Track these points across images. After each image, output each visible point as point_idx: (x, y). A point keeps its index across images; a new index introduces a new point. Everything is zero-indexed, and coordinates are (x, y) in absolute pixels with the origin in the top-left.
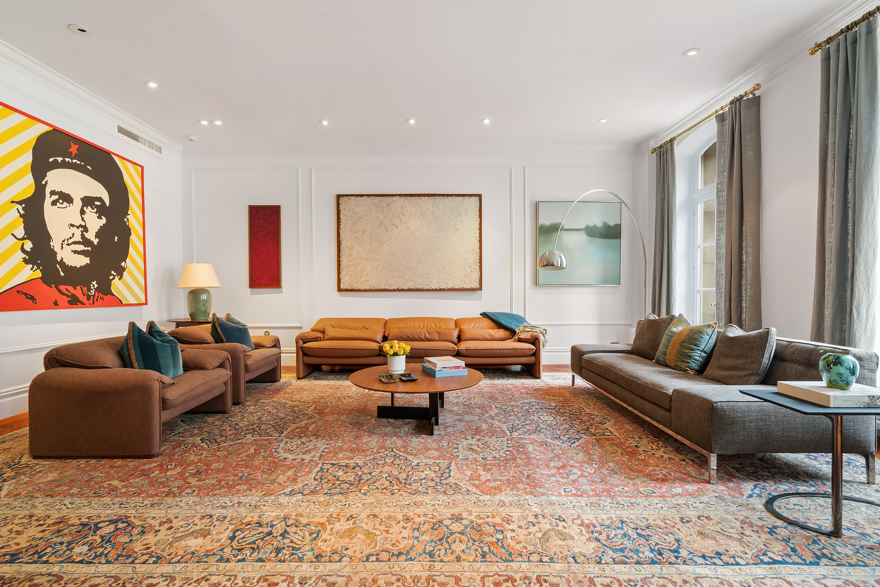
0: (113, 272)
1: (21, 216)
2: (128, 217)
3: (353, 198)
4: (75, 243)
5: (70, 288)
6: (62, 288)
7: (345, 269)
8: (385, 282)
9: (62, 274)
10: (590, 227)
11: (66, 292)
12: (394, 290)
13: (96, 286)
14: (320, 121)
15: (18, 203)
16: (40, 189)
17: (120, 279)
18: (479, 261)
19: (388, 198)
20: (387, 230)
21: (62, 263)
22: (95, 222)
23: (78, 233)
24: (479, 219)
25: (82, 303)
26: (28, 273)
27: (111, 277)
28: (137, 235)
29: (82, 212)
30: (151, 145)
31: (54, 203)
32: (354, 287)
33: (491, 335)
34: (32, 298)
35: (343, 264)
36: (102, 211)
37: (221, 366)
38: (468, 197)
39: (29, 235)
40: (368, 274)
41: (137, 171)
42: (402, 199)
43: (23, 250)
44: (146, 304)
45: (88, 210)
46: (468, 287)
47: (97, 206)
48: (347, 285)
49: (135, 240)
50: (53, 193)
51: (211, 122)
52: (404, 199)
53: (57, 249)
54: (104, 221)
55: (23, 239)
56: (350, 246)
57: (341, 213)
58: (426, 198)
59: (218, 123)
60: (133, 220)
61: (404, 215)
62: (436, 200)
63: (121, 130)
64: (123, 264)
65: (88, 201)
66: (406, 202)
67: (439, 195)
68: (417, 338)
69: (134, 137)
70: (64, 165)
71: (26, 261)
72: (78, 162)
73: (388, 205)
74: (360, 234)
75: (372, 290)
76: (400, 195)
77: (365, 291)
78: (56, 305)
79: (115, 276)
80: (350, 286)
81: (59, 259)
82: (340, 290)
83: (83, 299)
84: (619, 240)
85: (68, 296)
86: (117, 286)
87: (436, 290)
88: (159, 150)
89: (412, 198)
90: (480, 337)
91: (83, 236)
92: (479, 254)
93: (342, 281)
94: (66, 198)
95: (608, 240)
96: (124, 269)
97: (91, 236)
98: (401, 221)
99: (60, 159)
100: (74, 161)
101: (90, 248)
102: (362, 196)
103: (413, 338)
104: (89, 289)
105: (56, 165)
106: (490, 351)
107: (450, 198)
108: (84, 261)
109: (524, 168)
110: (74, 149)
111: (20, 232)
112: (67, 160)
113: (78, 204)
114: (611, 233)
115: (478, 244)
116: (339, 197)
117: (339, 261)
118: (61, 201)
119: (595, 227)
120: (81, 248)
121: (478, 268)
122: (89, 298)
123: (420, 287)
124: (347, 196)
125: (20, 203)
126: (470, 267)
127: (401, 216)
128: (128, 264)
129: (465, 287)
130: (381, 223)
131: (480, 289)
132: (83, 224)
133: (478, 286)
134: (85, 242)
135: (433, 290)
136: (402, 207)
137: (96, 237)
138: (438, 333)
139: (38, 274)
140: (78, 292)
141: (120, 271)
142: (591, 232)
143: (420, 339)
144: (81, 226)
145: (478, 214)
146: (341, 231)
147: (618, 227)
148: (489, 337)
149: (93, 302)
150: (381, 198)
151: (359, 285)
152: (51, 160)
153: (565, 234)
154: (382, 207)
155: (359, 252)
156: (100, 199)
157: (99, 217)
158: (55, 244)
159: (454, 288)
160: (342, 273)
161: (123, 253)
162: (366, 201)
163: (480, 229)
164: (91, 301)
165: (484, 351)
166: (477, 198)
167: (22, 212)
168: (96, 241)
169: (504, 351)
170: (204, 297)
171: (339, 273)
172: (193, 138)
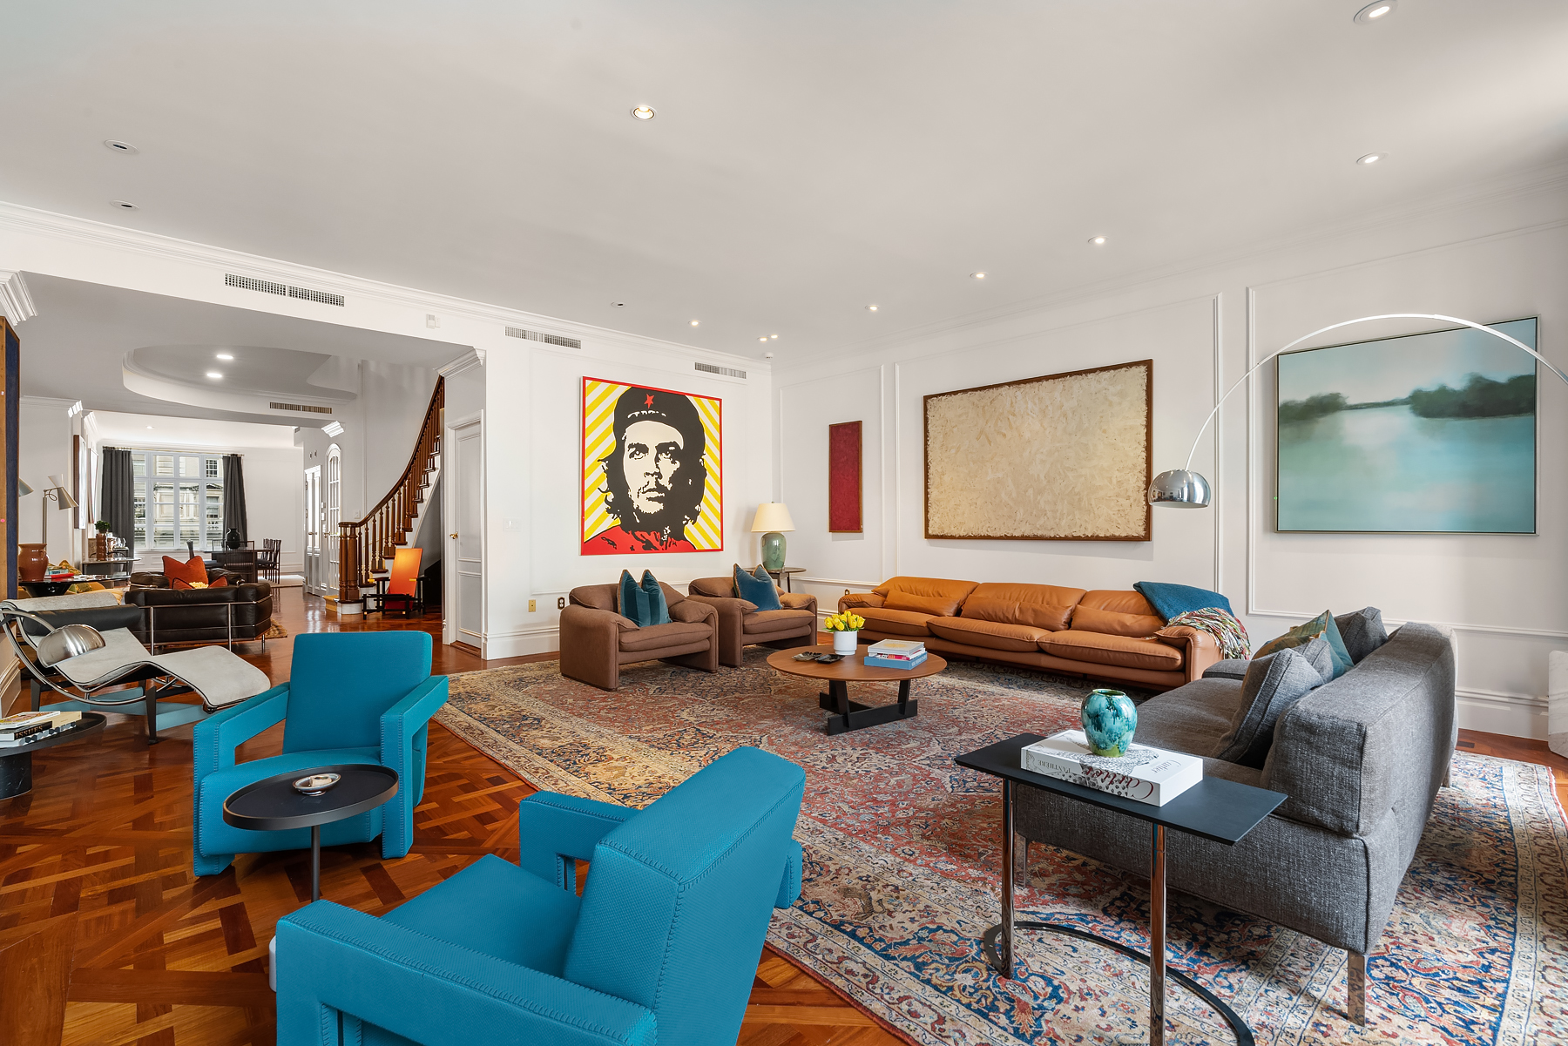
0: (686, 517)
1: (605, 472)
2: (703, 457)
3: (944, 397)
4: (650, 490)
5: (645, 534)
6: (638, 534)
7: (934, 506)
8: (987, 525)
9: (638, 521)
10: (1428, 394)
11: (641, 538)
12: (1000, 538)
13: (669, 531)
14: (867, 308)
15: (602, 460)
16: (620, 444)
17: (693, 524)
18: (1144, 486)
19: (991, 391)
20: (990, 442)
21: (638, 511)
22: (669, 467)
23: (652, 480)
24: (1144, 407)
25: (656, 549)
26: (611, 521)
27: (684, 522)
28: (714, 475)
29: (657, 459)
30: (733, 373)
31: (632, 456)
32: (947, 532)
33: (1123, 625)
34: (613, 544)
35: (932, 497)
36: (676, 455)
37: (706, 621)
38: (1124, 369)
39: (610, 489)
40: (963, 513)
41: (714, 406)
42: (1013, 389)
43: (606, 501)
44: (722, 550)
45: (662, 456)
46: (1123, 535)
47: (671, 451)
48: (936, 529)
49: (711, 481)
50: (631, 446)
51: (769, 337)
52: (1015, 390)
53: (634, 498)
54: (678, 464)
55: (607, 491)
56: (940, 470)
57: (929, 422)
58: (1051, 381)
59: (774, 337)
60: (709, 460)
61: (1014, 415)
62: (1067, 383)
63: (699, 367)
64: (697, 508)
65: (662, 448)
66: (1018, 393)
67: (1071, 374)
68: (1002, 617)
69: (714, 370)
70: (642, 418)
71: (609, 511)
72: (654, 412)
73: (991, 403)
74: (953, 451)
75: (970, 538)
76: (1009, 384)
77: (960, 538)
78: (632, 550)
79: (688, 521)
80: (940, 530)
81: (635, 507)
82: (928, 536)
83: (657, 544)
85: (643, 542)
86: (691, 531)
87: (1066, 539)
88: (743, 375)
89: (1028, 385)
90: (1103, 627)
91: (657, 483)
92: (1145, 473)
93: (931, 523)
94: (642, 449)
96: (698, 513)
97: (665, 482)
98: (1010, 425)
99: (637, 414)
100: (649, 412)
101: (663, 494)
102: (955, 393)
103: (996, 615)
104: (662, 535)
105: (634, 420)
106: (1092, 651)
107: (1090, 376)
108: (658, 507)
109: (1247, 289)
110: (649, 400)
111: (605, 486)
112: (643, 412)
113: (653, 452)
114: (1501, 401)
115: (1144, 455)
116: (926, 398)
117: (926, 494)
118: (638, 453)
119: (1443, 391)
120: (655, 494)
121: (1143, 498)
122: (661, 544)
123: (1039, 533)
124: (936, 396)
125: (604, 460)
126: (1128, 498)
127: (1011, 417)
128: (703, 507)
129: (1117, 534)
130: (981, 432)
131: (1147, 537)
132: (657, 471)
133: (1143, 533)
134: (660, 488)
135: (1060, 539)
136: (1012, 403)
137: (670, 482)
138: (1035, 611)
139: (618, 522)
140: (652, 538)
141: (694, 516)
142: (1429, 405)
143: (1005, 620)
144: (655, 473)
145: (1144, 398)
146: (929, 449)
147: (1525, 385)
148: (1119, 629)
149: (665, 548)
150: (982, 393)
151: (953, 529)
152: (629, 416)
154: (984, 407)
155: (952, 479)
156: (674, 444)
157: (673, 462)
158: (632, 493)
159: (1098, 536)
160: (931, 511)
161: (699, 496)
162: (962, 399)
164: (664, 547)
165: (1080, 650)
166: (1143, 368)
167: (606, 468)
168: (669, 487)
169: (1117, 654)
170: (776, 543)
171: (927, 512)
172: (770, 355)
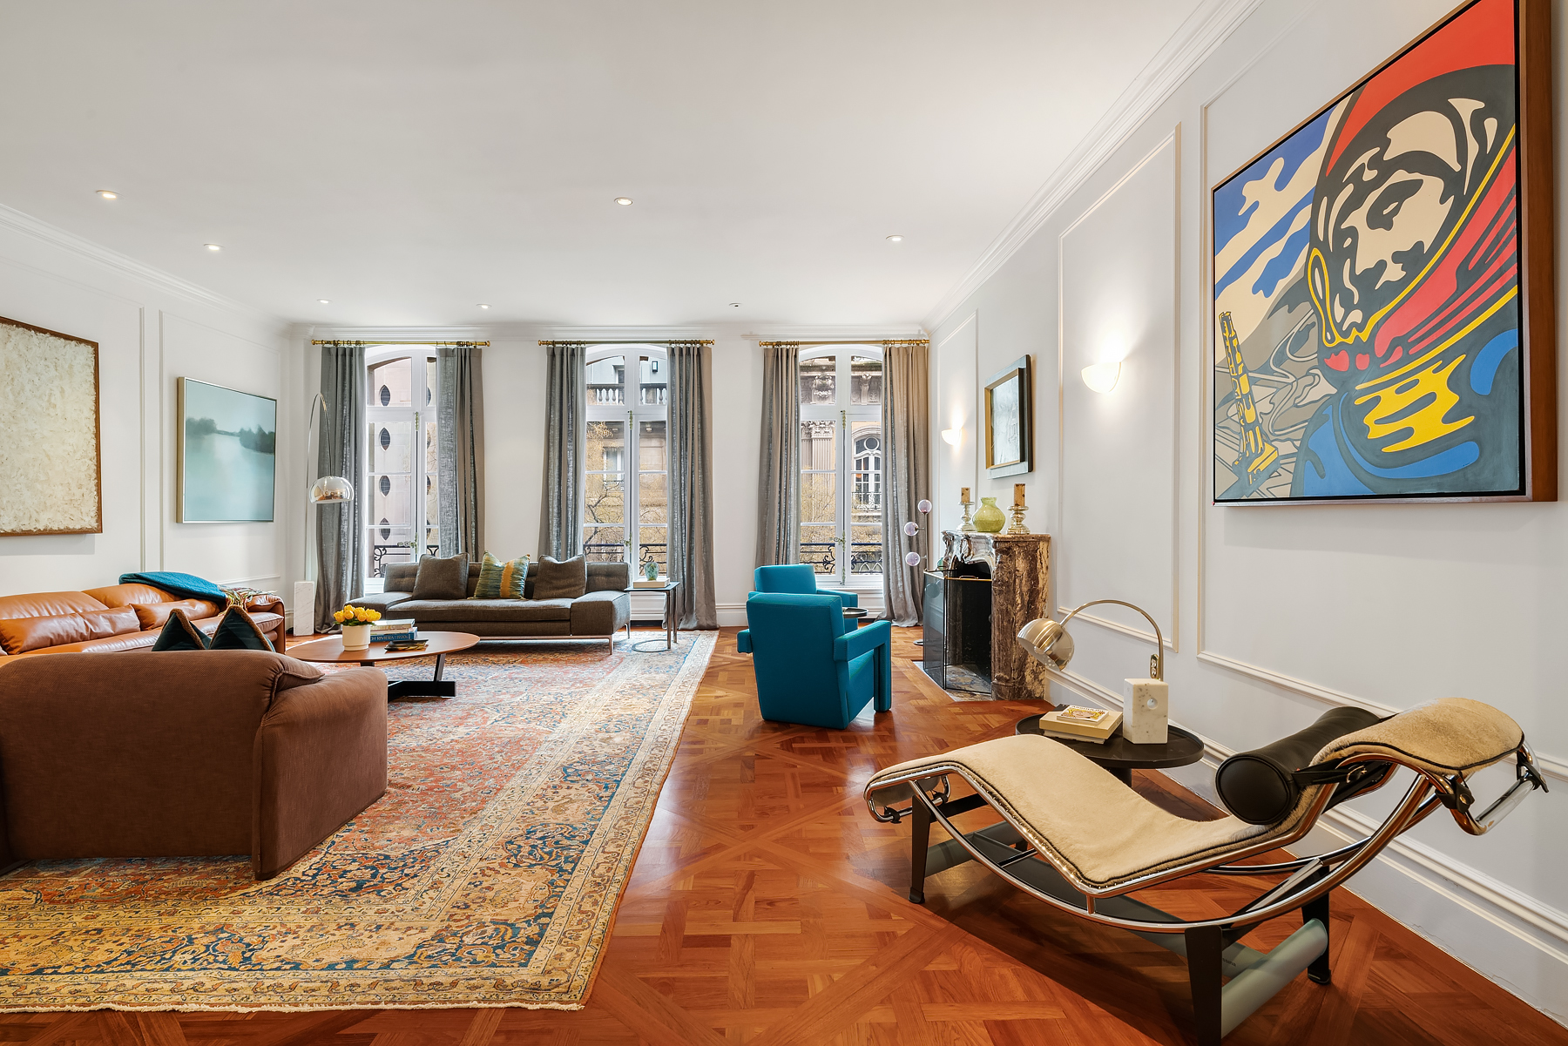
10: (245, 432)
18: (94, 475)
24: (94, 392)
38: (74, 343)
46: (78, 527)
62: (13, 333)
84: (272, 456)
87: (13, 534)
92: (95, 461)
95: (263, 454)
107: (40, 336)
109: (161, 313)
114: (266, 444)
115: (94, 442)
119: (250, 432)
121: (94, 488)
126: (80, 487)
129: (71, 527)
131: (99, 530)
133: (95, 525)
142: (244, 436)
145: (93, 381)
147: (273, 436)
153: (216, 437)
159: (51, 530)
163: (97, 412)
166: (90, 349)
